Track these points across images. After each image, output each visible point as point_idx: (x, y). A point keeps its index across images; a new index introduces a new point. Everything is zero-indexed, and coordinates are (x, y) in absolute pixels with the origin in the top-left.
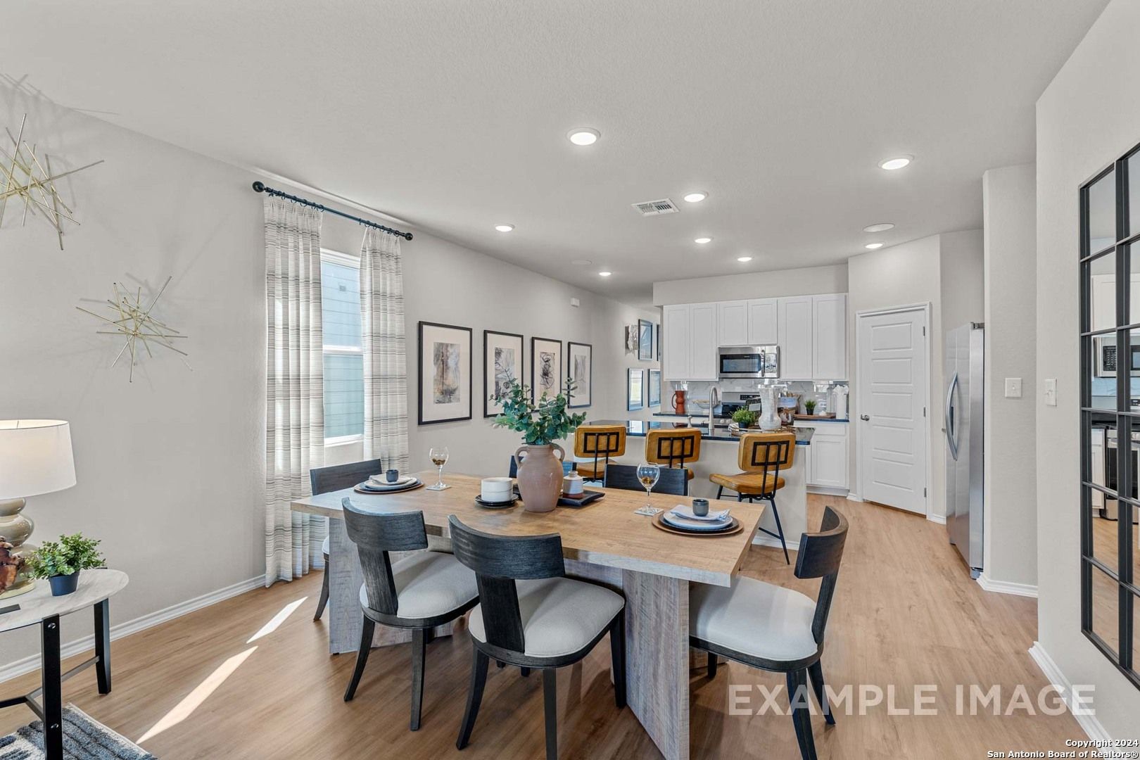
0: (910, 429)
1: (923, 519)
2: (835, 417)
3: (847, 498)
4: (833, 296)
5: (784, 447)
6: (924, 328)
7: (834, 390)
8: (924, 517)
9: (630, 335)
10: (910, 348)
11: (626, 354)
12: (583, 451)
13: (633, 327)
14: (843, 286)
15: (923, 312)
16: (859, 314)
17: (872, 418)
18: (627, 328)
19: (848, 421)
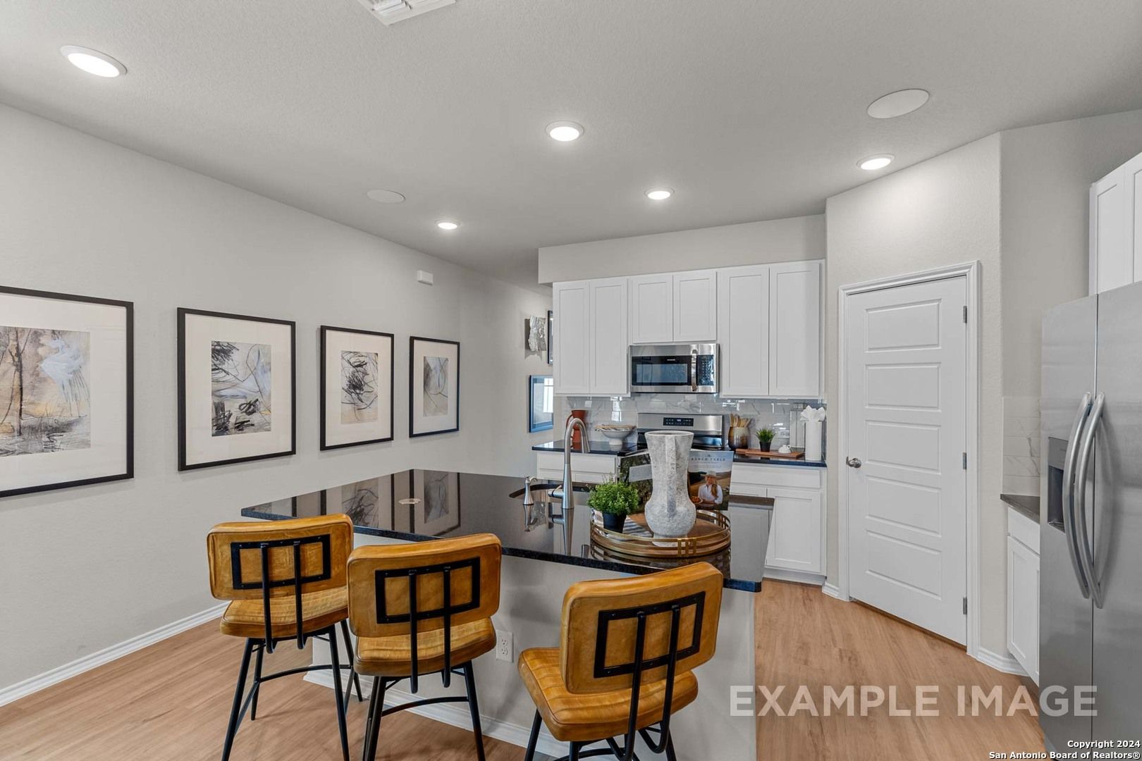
0: (937, 488)
1: (960, 653)
2: (802, 456)
3: (825, 590)
4: (801, 266)
5: (689, 613)
6: (966, 309)
7: (802, 413)
8: (963, 649)
9: (533, 331)
10: (937, 345)
11: (526, 357)
12: (231, 585)
13: (537, 320)
14: (817, 249)
15: (962, 280)
16: (844, 290)
17: (865, 463)
18: (527, 322)
19: (824, 465)
